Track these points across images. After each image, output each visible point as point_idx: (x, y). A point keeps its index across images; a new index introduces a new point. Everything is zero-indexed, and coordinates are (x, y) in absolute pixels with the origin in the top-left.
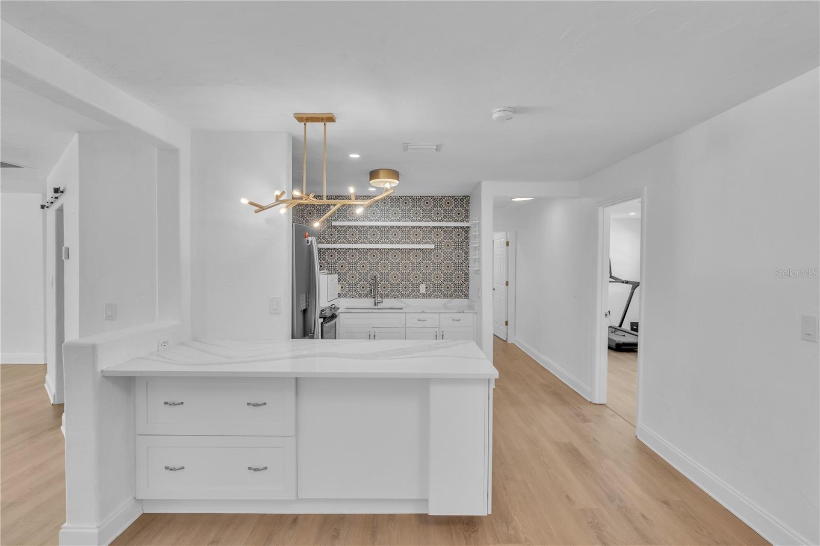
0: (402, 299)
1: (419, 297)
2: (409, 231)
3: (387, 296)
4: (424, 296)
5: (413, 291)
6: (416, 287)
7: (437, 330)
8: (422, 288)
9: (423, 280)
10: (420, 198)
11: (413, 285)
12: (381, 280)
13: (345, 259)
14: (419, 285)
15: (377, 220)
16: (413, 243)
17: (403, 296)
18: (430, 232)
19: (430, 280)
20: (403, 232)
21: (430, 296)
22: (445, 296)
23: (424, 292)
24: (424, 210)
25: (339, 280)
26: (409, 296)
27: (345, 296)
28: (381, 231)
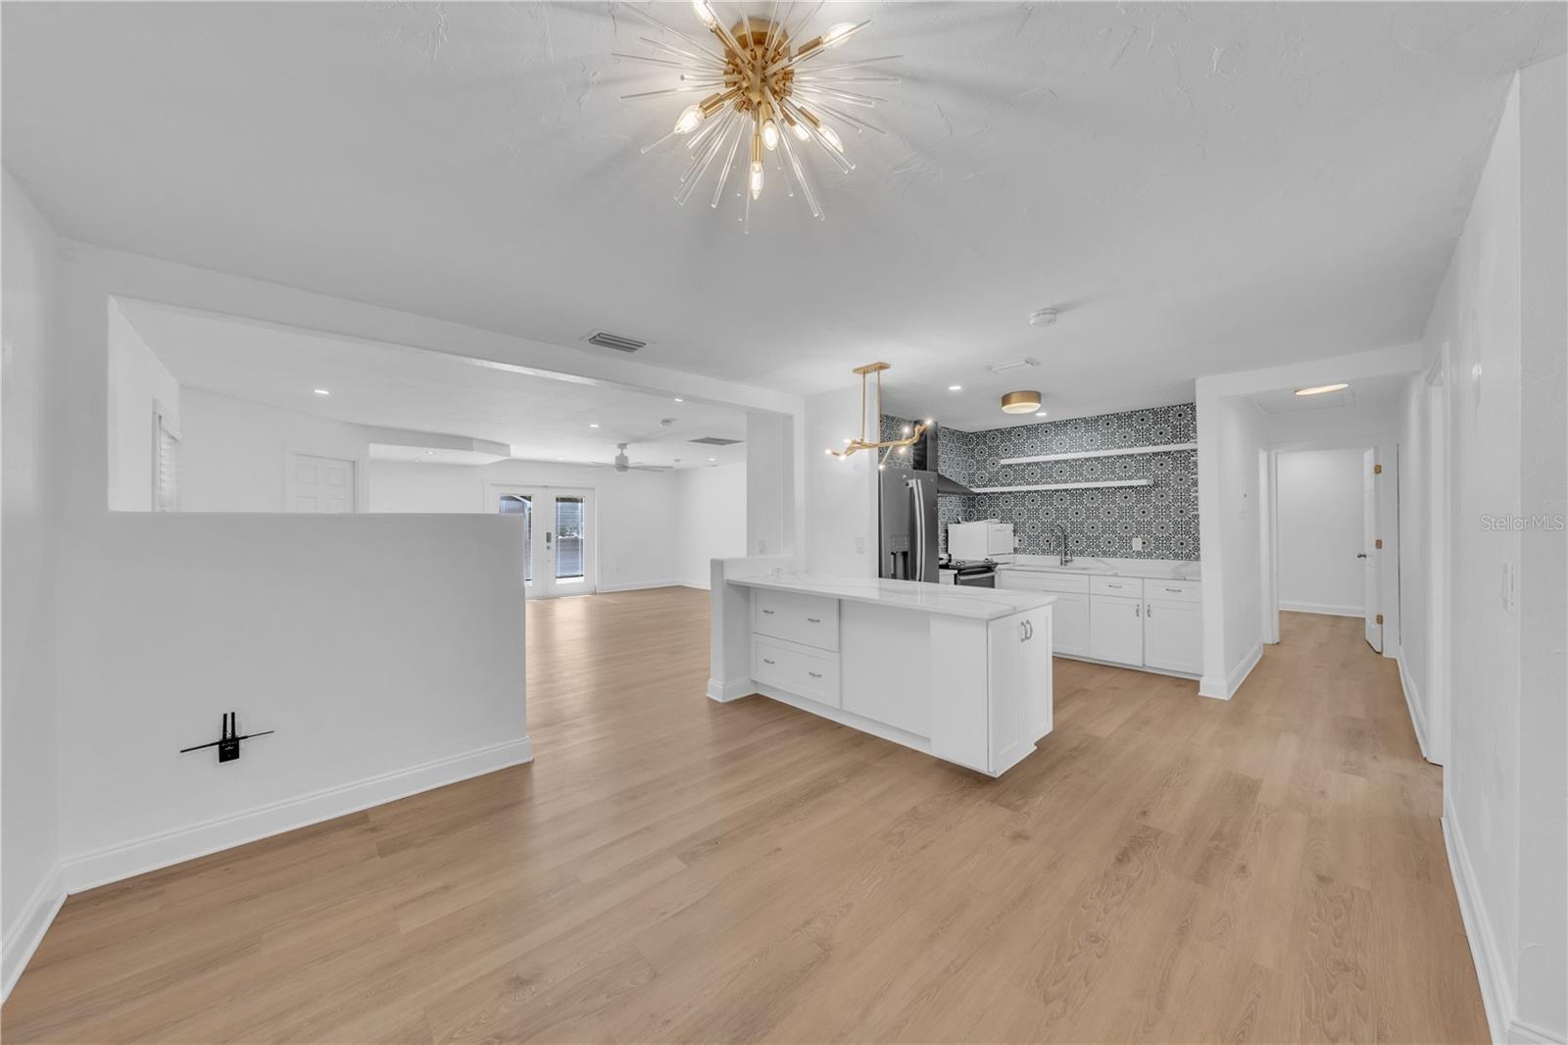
0: (1104, 559)
1: (1132, 557)
2: (1113, 463)
3: (1081, 553)
4: (1139, 554)
5: (1121, 547)
6: (1126, 542)
7: (1140, 602)
8: (1137, 544)
9: (1138, 532)
10: (1130, 415)
11: (1121, 538)
12: (1072, 532)
13: (1023, 505)
14: (1131, 538)
15: (1065, 452)
16: (1120, 479)
17: (1105, 553)
18: (1149, 461)
19: (1149, 532)
20: (1103, 464)
21: (1149, 555)
22: (1176, 556)
23: (1140, 549)
24: (1137, 431)
25: (1015, 531)
26: (1114, 554)
27: (1024, 551)
28: (1071, 467)
